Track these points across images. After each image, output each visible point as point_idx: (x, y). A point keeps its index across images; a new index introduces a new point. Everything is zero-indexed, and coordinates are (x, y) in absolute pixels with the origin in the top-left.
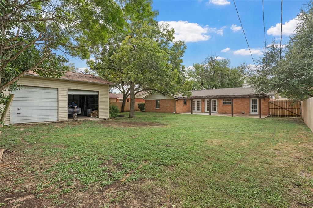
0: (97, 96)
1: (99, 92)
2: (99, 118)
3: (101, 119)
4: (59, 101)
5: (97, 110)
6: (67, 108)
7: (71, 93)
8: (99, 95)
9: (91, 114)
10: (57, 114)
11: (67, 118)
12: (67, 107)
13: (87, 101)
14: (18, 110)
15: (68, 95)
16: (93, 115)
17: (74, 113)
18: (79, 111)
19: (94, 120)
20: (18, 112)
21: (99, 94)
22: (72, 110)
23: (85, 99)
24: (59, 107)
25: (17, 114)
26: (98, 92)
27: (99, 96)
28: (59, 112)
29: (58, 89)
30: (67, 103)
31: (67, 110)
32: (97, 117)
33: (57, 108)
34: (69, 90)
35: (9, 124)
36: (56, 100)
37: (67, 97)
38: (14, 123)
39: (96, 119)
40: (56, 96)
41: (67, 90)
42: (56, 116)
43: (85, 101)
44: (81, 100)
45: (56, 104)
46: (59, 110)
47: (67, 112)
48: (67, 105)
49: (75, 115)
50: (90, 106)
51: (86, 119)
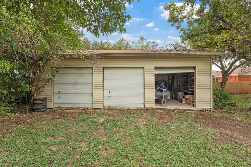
0: (192, 75)
1: (197, 68)
2: (196, 107)
3: (199, 109)
4: (145, 83)
5: (193, 94)
6: (154, 92)
7: (158, 72)
8: (197, 73)
9: (184, 99)
10: (143, 98)
11: (154, 105)
12: (154, 90)
13: (177, 82)
14: (109, 93)
15: (156, 75)
16: (186, 101)
17: (163, 98)
18: (168, 95)
19: (189, 110)
20: (109, 95)
21: (197, 70)
22: (159, 93)
23: (175, 79)
24: (145, 90)
25: (109, 97)
26: (194, 68)
27: (197, 75)
28: (145, 96)
29: (144, 67)
30: (154, 86)
31: (154, 94)
32: (193, 106)
33: (142, 91)
34: (156, 68)
35: (102, 107)
36: (142, 81)
37: (154, 77)
38: (107, 106)
39: (192, 109)
40: (142, 77)
41: (154, 68)
42: (142, 101)
43: (175, 81)
44: (170, 81)
45: (142, 87)
46: (145, 94)
47: (154, 96)
48: (154, 88)
49: (163, 100)
50: (182, 88)
51: (178, 107)
